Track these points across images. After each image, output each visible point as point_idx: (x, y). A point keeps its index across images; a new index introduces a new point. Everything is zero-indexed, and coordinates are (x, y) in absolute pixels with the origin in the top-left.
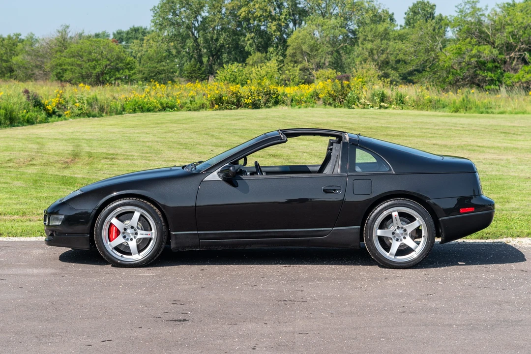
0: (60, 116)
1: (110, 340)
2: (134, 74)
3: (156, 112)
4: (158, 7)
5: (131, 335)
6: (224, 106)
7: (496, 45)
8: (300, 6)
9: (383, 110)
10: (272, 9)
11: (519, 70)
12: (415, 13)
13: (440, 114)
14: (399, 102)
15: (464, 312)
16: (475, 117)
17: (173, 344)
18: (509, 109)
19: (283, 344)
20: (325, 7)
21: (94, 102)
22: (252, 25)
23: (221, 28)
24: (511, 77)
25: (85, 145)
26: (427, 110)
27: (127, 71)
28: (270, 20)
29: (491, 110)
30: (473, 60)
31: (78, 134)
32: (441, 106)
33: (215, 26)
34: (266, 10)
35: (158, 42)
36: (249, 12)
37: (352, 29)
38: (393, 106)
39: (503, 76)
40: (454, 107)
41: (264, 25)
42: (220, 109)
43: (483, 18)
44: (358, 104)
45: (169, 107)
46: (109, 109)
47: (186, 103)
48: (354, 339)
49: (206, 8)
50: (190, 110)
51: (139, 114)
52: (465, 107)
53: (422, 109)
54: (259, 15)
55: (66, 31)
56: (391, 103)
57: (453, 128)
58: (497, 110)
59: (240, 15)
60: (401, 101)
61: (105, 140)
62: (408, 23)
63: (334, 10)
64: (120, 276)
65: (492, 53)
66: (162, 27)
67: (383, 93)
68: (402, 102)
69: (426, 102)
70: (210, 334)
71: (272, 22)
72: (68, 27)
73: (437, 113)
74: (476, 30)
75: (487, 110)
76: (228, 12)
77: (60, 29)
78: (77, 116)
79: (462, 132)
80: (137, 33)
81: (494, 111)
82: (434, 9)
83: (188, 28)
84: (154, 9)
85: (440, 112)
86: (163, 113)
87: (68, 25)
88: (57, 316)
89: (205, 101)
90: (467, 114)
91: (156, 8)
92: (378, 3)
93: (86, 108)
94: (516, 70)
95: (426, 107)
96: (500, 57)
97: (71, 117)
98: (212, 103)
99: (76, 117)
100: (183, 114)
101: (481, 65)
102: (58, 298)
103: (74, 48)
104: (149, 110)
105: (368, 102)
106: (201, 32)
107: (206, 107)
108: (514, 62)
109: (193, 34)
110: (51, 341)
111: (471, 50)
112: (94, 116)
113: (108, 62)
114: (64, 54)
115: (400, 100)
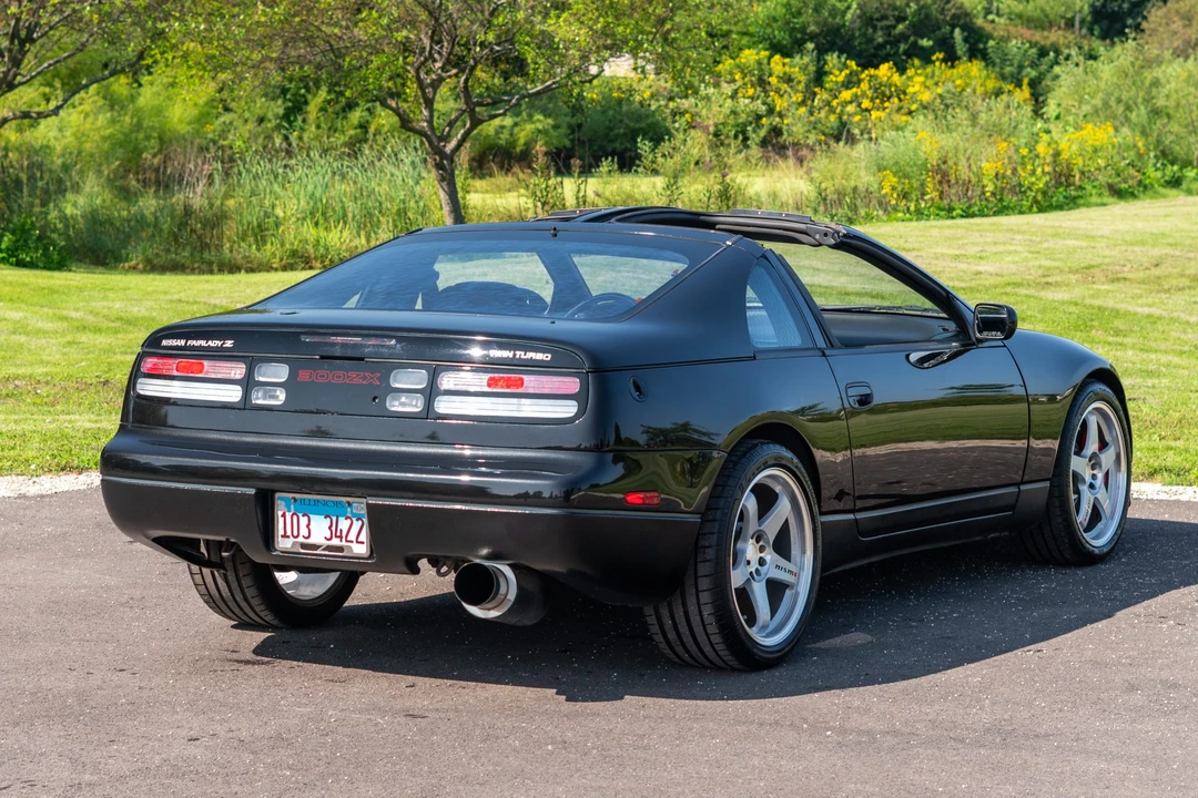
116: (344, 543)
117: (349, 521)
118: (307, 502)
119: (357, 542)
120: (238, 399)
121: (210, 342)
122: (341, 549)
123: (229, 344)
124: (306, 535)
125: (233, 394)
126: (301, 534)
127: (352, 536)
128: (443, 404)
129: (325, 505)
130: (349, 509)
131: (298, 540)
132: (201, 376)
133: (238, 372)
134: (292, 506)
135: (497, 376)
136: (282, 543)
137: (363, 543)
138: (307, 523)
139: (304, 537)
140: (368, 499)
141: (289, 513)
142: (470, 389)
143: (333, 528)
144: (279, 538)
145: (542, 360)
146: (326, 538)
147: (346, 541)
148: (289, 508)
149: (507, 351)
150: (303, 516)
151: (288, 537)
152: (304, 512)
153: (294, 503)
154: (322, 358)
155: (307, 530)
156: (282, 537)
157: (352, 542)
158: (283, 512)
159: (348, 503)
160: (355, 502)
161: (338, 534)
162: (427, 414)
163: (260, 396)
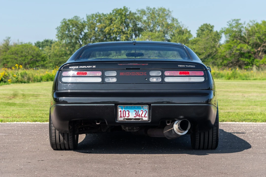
0: (5, 82)
1: (43, 161)
2: (47, 63)
4: (60, 27)
5: (56, 158)
7: (250, 44)
8: (138, 26)
10: (123, 28)
11: (263, 58)
12: (203, 30)
17: (85, 162)
18: (259, 77)
20: (153, 27)
21: (24, 75)
22: (112, 37)
23: (95, 39)
24: (259, 62)
25: (20, 91)
27: (42, 62)
28: (122, 34)
29: (249, 78)
30: (238, 52)
32: (221, 76)
33: (92, 37)
34: (120, 29)
35: (59, 46)
36: (111, 29)
37: (168, 39)
39: (254, 61)
40: (227, 77)
41: (119, 37)
43: (242, 29)
46: (33, 79)
49: (86, 28)
52: (234, 76)
54: (116, 31)
55: (8, 40)
57: (229, 85)
58: (252, 78)
59: (105, 31)
61: (32, 90)
62: (198, 35)
63: (157, 28)
65: (247, 48)
66: (62, 38)
70: (109, 158)
71: (123, 35)
72: (9, 38)
74: (238, 36)
75: (246, 78)
76: (99, 30)
77: (5, 39)
79: (235, 87)
80: (48, 43)
82: (213, 28)
83: (77, 38)
84: (57, 28)
85: (220, 79)
87: (9, 37)
90: (235, 80)
91: (59, 28)
92: (182, 24)
94: (261, 58)
96: (252, 50)
99: (14, 83)
101: (242, 55)
103: (13, 49)
106: (84, 41)
108: (260, 54)
109: (79, 42)
111: (237, 46)
112: (25, 83)
113: (32, 57)
114: (8, 53)
116: (140, 117)
117: (142, 111)
118: (128, 107)
119: (145, 117)
120: (101, 81)
121: (87, 67)
122: (139, 119)
123: (94, 67)
124: (128, 116)
125: (99, 80)
126: (126, 116)
127: (143, 115)
128: (167, 79)
129: (134, 108)
130: (142, 108)
131: (125, 118)
132: (86, 75)
133: (99, 74)
134: (123, 109)
135: (182, 72)
136: (120, 119)
137: (146, 117)
138: (128, 113)
139: (127, 117)
140: (152, 104)
141: (122, 110)
142: (174, 75)
143: (137, 114)
144: (119, 118)
145: (193, 67)
146: (134, 117)
147: (141, 117)
148: (122, 109)
149: (183, 65)
150: (127, 111)
151: (122, 117)
152: (127, 110)
153: (124, 108)
154: (127, 69)
155: (128, 115)
156: (120, 117)
157: (143, 117)
158: (120, 111)
159: (142, 106)
160: (144, 106)
161: (138, 115)
162: (163, 82)
163: (108, 80)
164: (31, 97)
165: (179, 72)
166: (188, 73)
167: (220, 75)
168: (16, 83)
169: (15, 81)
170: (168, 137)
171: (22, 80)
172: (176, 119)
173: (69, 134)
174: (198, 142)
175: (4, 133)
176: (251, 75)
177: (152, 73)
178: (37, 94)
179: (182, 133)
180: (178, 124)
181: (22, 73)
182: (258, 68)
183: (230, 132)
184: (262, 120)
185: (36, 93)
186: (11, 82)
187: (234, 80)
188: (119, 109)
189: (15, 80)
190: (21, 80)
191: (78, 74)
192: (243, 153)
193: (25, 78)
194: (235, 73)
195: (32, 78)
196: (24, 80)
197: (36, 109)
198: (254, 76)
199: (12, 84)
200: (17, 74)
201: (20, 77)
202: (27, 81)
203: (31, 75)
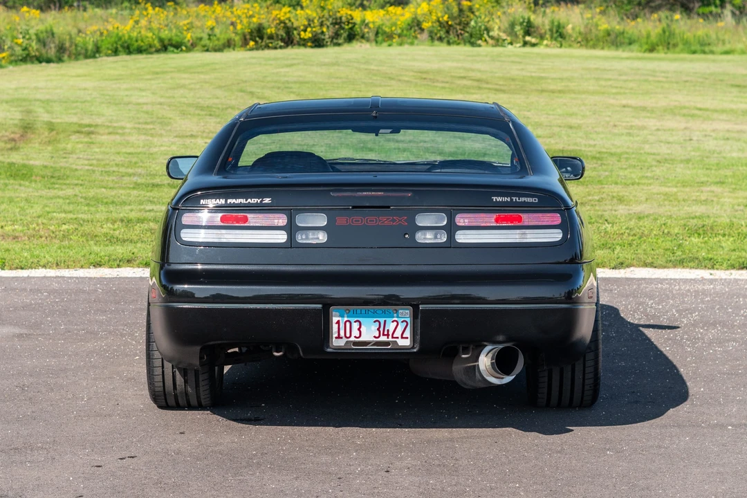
1: (133, 457)
3: (151, 53)
5: (168, 447)
6: (263, 44)
9: (528, 49)
13: (625, 54)
14: (555, 35)
15: (740, 401)
16: (683, 60)
17: (244, 464)
18: (739, 46)
19: (437, 462)
21: (48, 37)
25: (41, 110)
26: (603, 48)
29: (711, 48)
31: (26, 91)
32: (627, 41)
38: (545, 42)
40: (647, 43)
42: (257, 49)
44: (487, 38)
45: (172, 45)
46: (73, 49)
47: (201, 39)
48: (559, 452)
50: (207, 50)
51: (123, 58)
52: (667, 42)
53: (594, 47)
56: (542, 37)
57: (651, 78)
58: (720, 48)
60: (559, 34)
61: (73, 102)
64: (133, 340)
67: (529, 21)
68: (562, 36)
69: (601, 34)
70: (306, 444)
73: (620, 53)
75: (703, 48)
78: (21, 60)
79: (666, 85)
81: (714, 49)
85: (624, 51)
86: (162, 56)
88: (33, 412)
89: (233, 36)
90: (670, 55)
93: (35, 48)
95: (601, 43)
97: (11, 62)
98: (245, 39)
99: (18, 63)
100: (197, 57)
102: (31, 380)
104: (140, 51)
105: (503, 36)
107: (235, 45)
110: (29, 458)
112: (49, 61)
115: (557, 31)
116: (390, 339)
117: (395, 323)
118: (359, 312)
119: (402, 338)
120: (285, 240)
121: (249, 200)
122: (387, 343)
123: (267, 200)
124: (358, 336)
125: (281, 237)
126: (353, 335)
127: (397, 334)
128: (462, 237)
129: (374, 314)
130: (395, 315)
131: (351, 339)
132: (245, 225)
133: (280, 221)
134: (346, 315)
135: (503, 215)
136: (337, 343)
137: (407, 338)
138: (358, 327)
139: (355, 337)
140: (421, 306)
141: (342, 320)
142: (482, 225)
143: (382, 330)
144: (334, 339)
145: (532, 202)
146: (375, 337)
147: (393, 337)
148: (343, 317)
149: (505, 197)
150: (355, 322)
151: (342, 338)
152: (356, 319)
153: (347, 313)
154: (354, 207)
155: (358, 332)
156: (336, 338)
157: (398, 338)
158: (337, 319)
159: (396, 310)
160: (401, 309)
161: (386, 333)
162: (451, 244)
163: (304, 237)
164: (73, 137)
165: (494, 216)
166: (520, 219)
167: (624, 37)
168: (21, 63)
169: (20, 58)
170: (465, 384)
171: (41, 54)
172: (485, 343)
173: (198, 371)
174: (545, 390)
175: (16, 325)
176: (718, 39)
177: (423, 220)
178: (90, 126)
179: (502, 378)
180: (490, 355)
181: (42, 32)
182: (738, 13)
183: (636, 322)
184: (729, 262)
185: (86, 121)
186: (8, 61)
187: (666, 53)
188: (335, 317)
189: (21, 55)
190: (37, 54)
191: (222, 219)
192: (665, 426)
193: (51, 48)
194: (670, 33)
195: (71, 46)
196: (47, 52)
197: (92, 193)
198: (727, 41)
199: (11, 67)
200: (27, 37)
201: (34, 45)
202: (56, 57)
203: (68, 37)
